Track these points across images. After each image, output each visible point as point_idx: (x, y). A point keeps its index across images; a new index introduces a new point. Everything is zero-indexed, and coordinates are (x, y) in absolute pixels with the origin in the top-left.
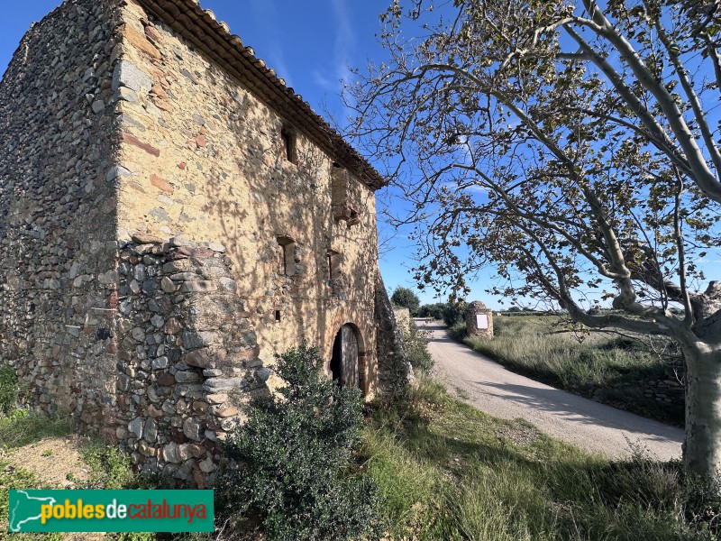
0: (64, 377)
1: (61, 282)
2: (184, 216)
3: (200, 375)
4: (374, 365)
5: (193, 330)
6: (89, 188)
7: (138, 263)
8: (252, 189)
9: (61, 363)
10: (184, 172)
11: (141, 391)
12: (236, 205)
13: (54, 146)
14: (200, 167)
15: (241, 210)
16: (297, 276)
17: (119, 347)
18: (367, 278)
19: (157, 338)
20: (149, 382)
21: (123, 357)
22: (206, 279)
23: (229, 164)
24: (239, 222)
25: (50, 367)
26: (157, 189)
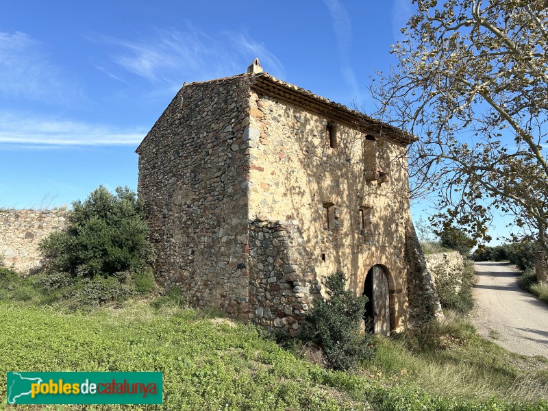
0: (216, 290)
1: (213, 239)
2: (274, 201)
3: (292, 285)
4: (404, 303)
5: (289, 264)
6: (230, 190)
7: (260, 231)
8: (308, 175)
9: (214, 282)
10: (274, 176)
11: (263, 294)
12: (299, 188)
13: (206, 163)
14: (281, 171)
15: (302, 191)
16: (336, 229)
17: (250, 273)
18: (397, 225)
19: (270, 268)
20: (266, 290)
21: (252, 278)
22: (292, 239)
23: (296, 164)
24: (300, 198)
25: (206, 285)
26: (263, 190)
